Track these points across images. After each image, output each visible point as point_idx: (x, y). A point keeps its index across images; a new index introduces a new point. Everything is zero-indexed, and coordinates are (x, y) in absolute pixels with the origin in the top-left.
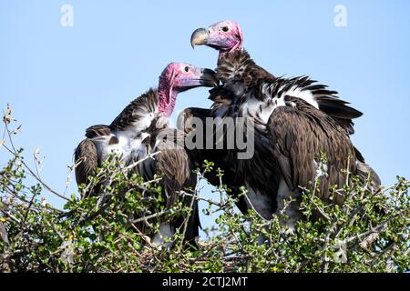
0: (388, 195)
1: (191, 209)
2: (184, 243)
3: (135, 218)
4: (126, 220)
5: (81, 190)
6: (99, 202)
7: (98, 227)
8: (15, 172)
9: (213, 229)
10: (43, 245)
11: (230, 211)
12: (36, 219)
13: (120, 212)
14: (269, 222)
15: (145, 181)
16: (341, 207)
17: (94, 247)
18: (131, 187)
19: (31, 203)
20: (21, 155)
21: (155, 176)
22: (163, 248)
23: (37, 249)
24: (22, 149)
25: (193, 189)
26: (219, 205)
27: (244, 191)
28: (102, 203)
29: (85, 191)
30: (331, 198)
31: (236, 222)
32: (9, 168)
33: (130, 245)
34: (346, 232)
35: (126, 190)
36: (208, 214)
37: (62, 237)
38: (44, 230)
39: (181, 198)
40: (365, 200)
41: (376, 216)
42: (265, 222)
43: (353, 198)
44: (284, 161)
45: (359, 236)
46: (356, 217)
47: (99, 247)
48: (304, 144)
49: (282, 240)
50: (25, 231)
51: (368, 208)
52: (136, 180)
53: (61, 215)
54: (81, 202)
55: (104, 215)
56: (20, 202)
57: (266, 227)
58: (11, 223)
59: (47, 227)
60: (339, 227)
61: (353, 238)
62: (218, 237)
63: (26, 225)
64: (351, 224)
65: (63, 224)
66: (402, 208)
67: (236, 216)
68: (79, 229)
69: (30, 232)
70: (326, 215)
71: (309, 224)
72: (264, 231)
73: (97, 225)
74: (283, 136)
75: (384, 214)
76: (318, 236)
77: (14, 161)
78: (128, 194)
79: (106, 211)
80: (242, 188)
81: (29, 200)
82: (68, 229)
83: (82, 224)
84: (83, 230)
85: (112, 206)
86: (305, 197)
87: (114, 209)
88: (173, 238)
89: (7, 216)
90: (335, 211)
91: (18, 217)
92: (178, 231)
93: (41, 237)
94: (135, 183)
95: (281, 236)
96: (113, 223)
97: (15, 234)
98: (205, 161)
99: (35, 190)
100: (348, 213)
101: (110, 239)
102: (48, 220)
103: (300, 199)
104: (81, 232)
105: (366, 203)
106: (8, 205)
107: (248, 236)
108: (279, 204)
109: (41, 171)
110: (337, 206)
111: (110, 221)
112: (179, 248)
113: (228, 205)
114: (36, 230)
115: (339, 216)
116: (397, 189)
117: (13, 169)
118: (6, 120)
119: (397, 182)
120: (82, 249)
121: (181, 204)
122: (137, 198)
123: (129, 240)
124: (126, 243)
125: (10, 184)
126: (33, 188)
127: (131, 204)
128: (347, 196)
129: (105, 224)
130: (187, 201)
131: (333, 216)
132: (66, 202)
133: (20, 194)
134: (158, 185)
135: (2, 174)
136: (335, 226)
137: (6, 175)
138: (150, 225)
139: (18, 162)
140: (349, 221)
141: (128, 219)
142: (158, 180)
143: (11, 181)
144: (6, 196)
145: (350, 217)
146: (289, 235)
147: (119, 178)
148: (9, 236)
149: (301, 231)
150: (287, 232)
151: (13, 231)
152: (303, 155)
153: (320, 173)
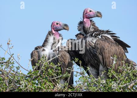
1: (70, 75)
2: (68, 86)
3: (52, 78)
4: (48, 79)
5: (33, 68)
6: (39, 72)
7: (39, 81)
8: (11, 62)
9: (78, 81)
10: (20, 87)
11: (84, 75)
12: (18, 78)
13: (46, 76)
14: (97, 79)
15: (55, 65)
16: (122, 74)
17: (37, 88)
18: (50, 67)
20: (13, 56)
21: (58, 63)
22: (61, 88)
23: (18, 88)
24: (13, 54)
25: (71, 68)
26: (80, 73)
27: (89, 68)
28: (40, 72)
29: (34, 68)
30: (118, 71)
31: (86, 79)
32: (9, 61)
33: (50, 87)
34: (123, 83)
35: (48, 68)
36: (76, 76)
37: (27, 84)
39: (67, 71)
40: (130, 72)
41: (134, 77)
42: (96, 79)
43: (126, 71)
44: (100, 57)
45: (128, 84)
46: (127, 78)
47: (39, 88)
48: (107, 51)
49: (101, 85)
50: (14, 82)
51: (131, 75)
53: (27, 77)
54: (33, 72)
55: (41, 77)
56: (13, 72)
58: (9, 79)
59: (22, 81)
60: (121, 81)
61: (125, 85)
62: (80, 84)
63: (14, 80)
64: (125, 80)
65: (27, 80)
67: (86, 77)
68: (33, 81)
69: (16, 82)
70: (116, 77)
71: (111, 80)
72: (95, 82)
73: (39, 80)
74: (100, 48)
75: (136, 77)
77: (10, 58)
78: (49, 70)
79: (42, 75)
80: (88, 67)
81: (16, 71)
82: (29, 81)
84: (34, 82)
85: (44, 74)
86: (109, 71)
88: (64, 85)
89: (8, 77)
91: (12, 77)
92: (66, 82)
93: (19, 84)
94: (51, 66)
96: (44, 80)
97: (11, 83)
98: (75, 58)
99: (18, 68)
100: (124, 76)
101: (43, 85)
102: (22, 78)
104: (33, 82)
105: (130, 73)
106: (8, 73)
107: (90, 84)
108: (100, 73)
110: (120, 74)
111: (43, 79)
112: (66, 88)
113: (83, 73)
114: (18, 82)
115: (121, 77)
117: (10, 61)
118: (8, 44)
120: (33, 88)
121: (67, 73)
122: (52, 71)
123: (49, 85)
124: (48, 87)
125: (9, 66)
127: (50, 73)
128: (124, 70)
129: (41, 80)
130: (69, 72)
131: (119, 77)
132: (28, 72)
133: (12, 69)
134: (59, 67)
135: (6, 63)
136: (119, 81)
137: (8, 63)
138: (57, 80)
139: (12, 58)
140: (124, 79)
141: (49, 78)
142: (59, 65)
143: (10, 65)
144: (8, 70)
145: (125, 78)
146: (104, 84)
147: (46, 64)
148: (9, 84)
149: (108, 82)
150: (103, 83)
151: (10, 82)
152: (107, 55)
153: (114, 62)
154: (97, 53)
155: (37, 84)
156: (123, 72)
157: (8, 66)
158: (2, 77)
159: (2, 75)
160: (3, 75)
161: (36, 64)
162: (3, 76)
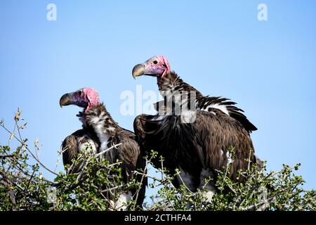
0: (277, 177)
1: (141, 184)
2: (136, 207)
3: (103, 189)
4: (96, 191)
5: (66, 169)
6: (78, 177)
8: (21, 155)
9: (157, 197)
10: (39, 206)
11: (168, 186)
12: (35, 188)
13: (92, 185)
14: (195, 194)
15: (110, 163)
16: (244, 185)
17: (74, 208)
18: (101, 167)
19: (32, 177)
20: (26, 143)
21: (118, 160)
23: (35, 209)
24: (26, 140)
25: (143, 170)
26: (161, 181)
27: (178, 172)
28: (81, 178)
29: (69, 169)
30: (238, 178)
31: (172, 193)
32: (17, 153)
33: (99, 207)
34: (247, 202)
35: (98, 170)
36: (153, 187)
38: (40, 196)
39: (135, 175)
40: (261, 180)
41: (268, 192)
42: (192, 194)
43: (253, 179)
45: (256, 205)
46: (254, 192)
47: (78, 208)
48: (214, 138)
49: (203, 206)
50: (27, 196)
51: (263, 186)
52: (104, 163)
53: (53, 185)
54: (66, 177)
55: (82, 186)
56: (25, 176)
57: (192, 197)
58: (18, 190)
59: (42, 194)
60: (242, 198)
61: (252, 206)
62: (159, 203)
63: (28, 192)
64: (251, 197)
66: (286, 186)
67: (172, 189)
68: (64, 196)
70: (234, 190)
71: (222, 196)
72: (191, 200)
74: (199, 131)
75: (274, 191)
76: (228, 205)
77: (21, 147)
78: (98, 172)
79: (83, 184)
80: (177, 170)
81: (31, 174)
82: (57, 195)
83: (67, 192)
84: (67, 196)
85: (87, 180)
86: (220, 177)
87: (89, 182)
89: (15, 185)
90: (240, 187)
91: (23, 186)
93: (38, 201)
94: (103, 165)
95: (203, 203)
96: (88, 192)
97: (21, 198)
98: (152, 151)
99: (35, 168)
100: (249, 189)
101: (85, 203)
102: (43, 189)
103: (216, 179)
105: (261, 183)
106: (16, 178)
107: (180, 203)
108: (202, 182)
109: (39, 155)
110: (241, 184)
111: (86, 191)
113: (166, 181)
114: (35, 195)
115: (243, 192)
116: (283, 173)
117: (20, 153)
118: (16, 119)
119: (283, 168)
120: (66, 209)
121: (134, 180)
122: (104, 176)
123: (98, 204)
124: (96, 206)
125: (18, 163)
126: (34, 166)
127: (100, 180)
128: (249, 177)
129: (82, 192)
130: (138, 178)
131: (239, 191)
132: (56, 176)
133: (24, 170)
134: (119, 167)
135: (12, 156)
136: (239, 198)
137: (15, 157)
138: (113, 194)
139: (24, 148)
140: (249, 195)
141: (98, 189)
142: (119, 163)
143: (19, 161)
144: (15, 172)
145: (250, 192)
146: (208, 203)
147: (92, 162)
148: (16, 199)
149: (216, 200)
150: (207, 201)
151: (19, 195)
152: (213, 145)
153: (230, 161)
154: (193, 139)
155: (74, 201)
156: (246, 180)
157: (14, 164)
158: (3, 184)
159: (2, 181)
160: (5, 181)
161: (73, 161)
162: (6, 183)
